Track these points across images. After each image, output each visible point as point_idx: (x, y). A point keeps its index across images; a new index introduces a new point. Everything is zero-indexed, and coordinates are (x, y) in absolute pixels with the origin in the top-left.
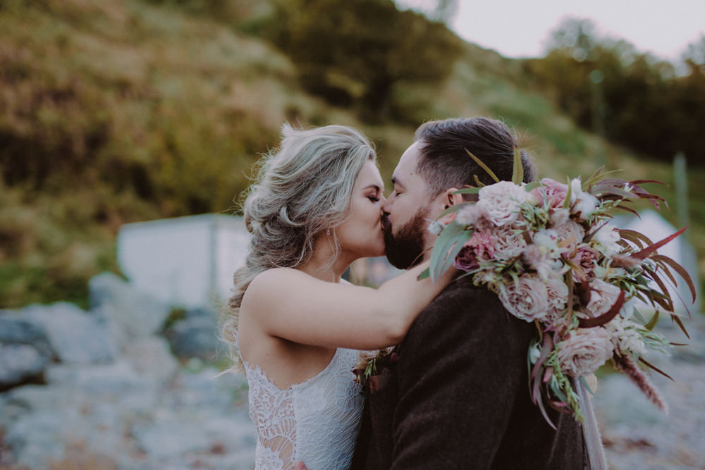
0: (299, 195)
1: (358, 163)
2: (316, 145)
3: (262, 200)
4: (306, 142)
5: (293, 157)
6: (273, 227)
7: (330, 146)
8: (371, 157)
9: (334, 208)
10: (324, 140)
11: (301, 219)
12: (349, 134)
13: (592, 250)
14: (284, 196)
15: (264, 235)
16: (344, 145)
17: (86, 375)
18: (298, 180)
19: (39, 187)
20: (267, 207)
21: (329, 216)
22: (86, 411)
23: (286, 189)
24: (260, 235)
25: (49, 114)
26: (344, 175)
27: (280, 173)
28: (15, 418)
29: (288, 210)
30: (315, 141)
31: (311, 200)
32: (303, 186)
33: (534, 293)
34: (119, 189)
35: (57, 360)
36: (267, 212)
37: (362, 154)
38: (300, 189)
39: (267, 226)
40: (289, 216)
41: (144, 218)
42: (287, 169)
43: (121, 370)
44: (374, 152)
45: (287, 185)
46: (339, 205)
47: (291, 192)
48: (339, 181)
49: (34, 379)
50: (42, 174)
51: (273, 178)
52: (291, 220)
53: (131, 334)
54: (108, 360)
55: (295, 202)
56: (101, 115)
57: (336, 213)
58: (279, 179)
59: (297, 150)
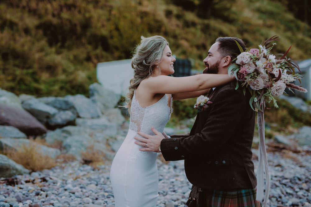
0: (148, 56)
1: (164, 46)
2: (152, 42)
3: (137, 59)
4: (149, 41)
5: (146, 45)
6: (141, 66)
7: (156, 42)
8: (167, 44)
9: (157, 58)
10: (154, 40)
11: (149, 63)
12: (161, 38)
13: (270, 62)
14: (144, 57)
15: (138, 68)
16: (160, 41)
17: (89, 122)
18: (148, 52)
19: (62, 47)
20: (139, 60)
21: (156, 61)
22: (91, 135)
23: (144, 55)
24: (137, 69)
25: (65, 15)
26: (160, 50)
27: (142, 50)
28: (66, 137)
29: (145, 61)
30: (151, 41)
31: (152, 57)
32: (149, 54)
33: (260, 83)
34: (96, 48)
35: (79, 117)
36: (139, 62)
37: (165, 44)
38: (148, 55)
39: (139, 66)
40: (146, 62)
41: (107, 60)
42: (144, 49)
43: (103, 120)
44: (168, 43)
45: (145, 54)
46: (159, 58)
47: (146, 56)
48: (158, 51)
49: (72, 123)
50: (64, 41)
51: (140, 52)
52: (146, 63)
53: (106, 107)
54: (98, 117)
55: (147, 58)
56: (87, 15)
57: (158, 60)
58: (142, 52)
59: (147, 43)
